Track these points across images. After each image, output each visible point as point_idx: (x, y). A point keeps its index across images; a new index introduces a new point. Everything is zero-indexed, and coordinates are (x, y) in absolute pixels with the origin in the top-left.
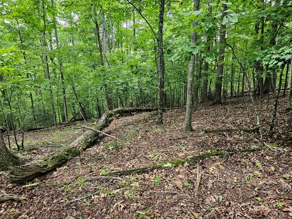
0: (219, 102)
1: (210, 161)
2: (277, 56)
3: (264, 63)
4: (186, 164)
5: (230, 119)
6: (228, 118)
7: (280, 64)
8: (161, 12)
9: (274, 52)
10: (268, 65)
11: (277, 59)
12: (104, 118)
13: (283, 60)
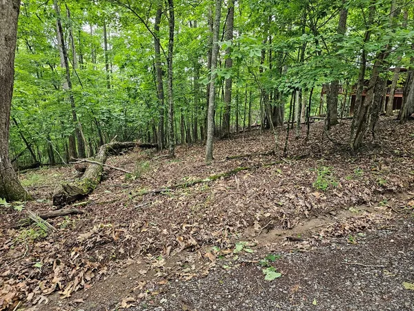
0: (226, 137)
1: (242, 174)
2: (289, 84)
3: (280, 90)
4: (222, 178)
5: (246, 148)
6: (244, 147)
7: (291, 91)
8: (171, 28)
9: (287, 81)
10: (282, 92)
11: (289, 87)
12: (103, 152)
13: (294, 88)
